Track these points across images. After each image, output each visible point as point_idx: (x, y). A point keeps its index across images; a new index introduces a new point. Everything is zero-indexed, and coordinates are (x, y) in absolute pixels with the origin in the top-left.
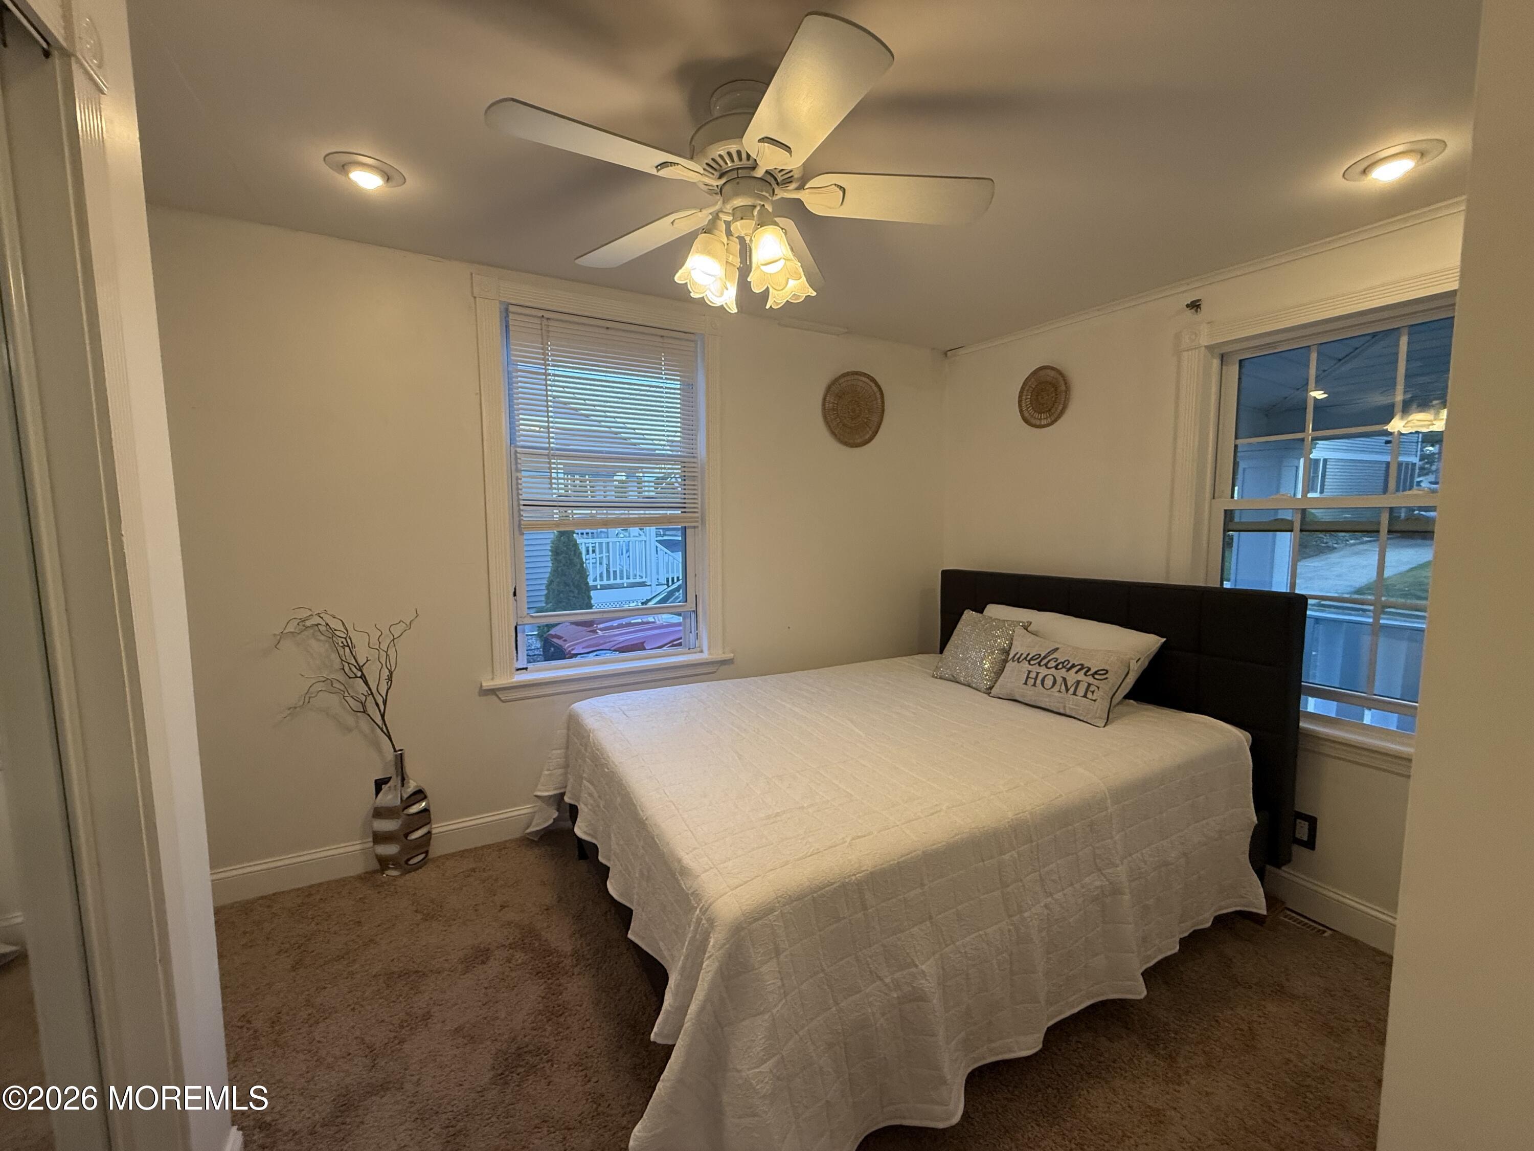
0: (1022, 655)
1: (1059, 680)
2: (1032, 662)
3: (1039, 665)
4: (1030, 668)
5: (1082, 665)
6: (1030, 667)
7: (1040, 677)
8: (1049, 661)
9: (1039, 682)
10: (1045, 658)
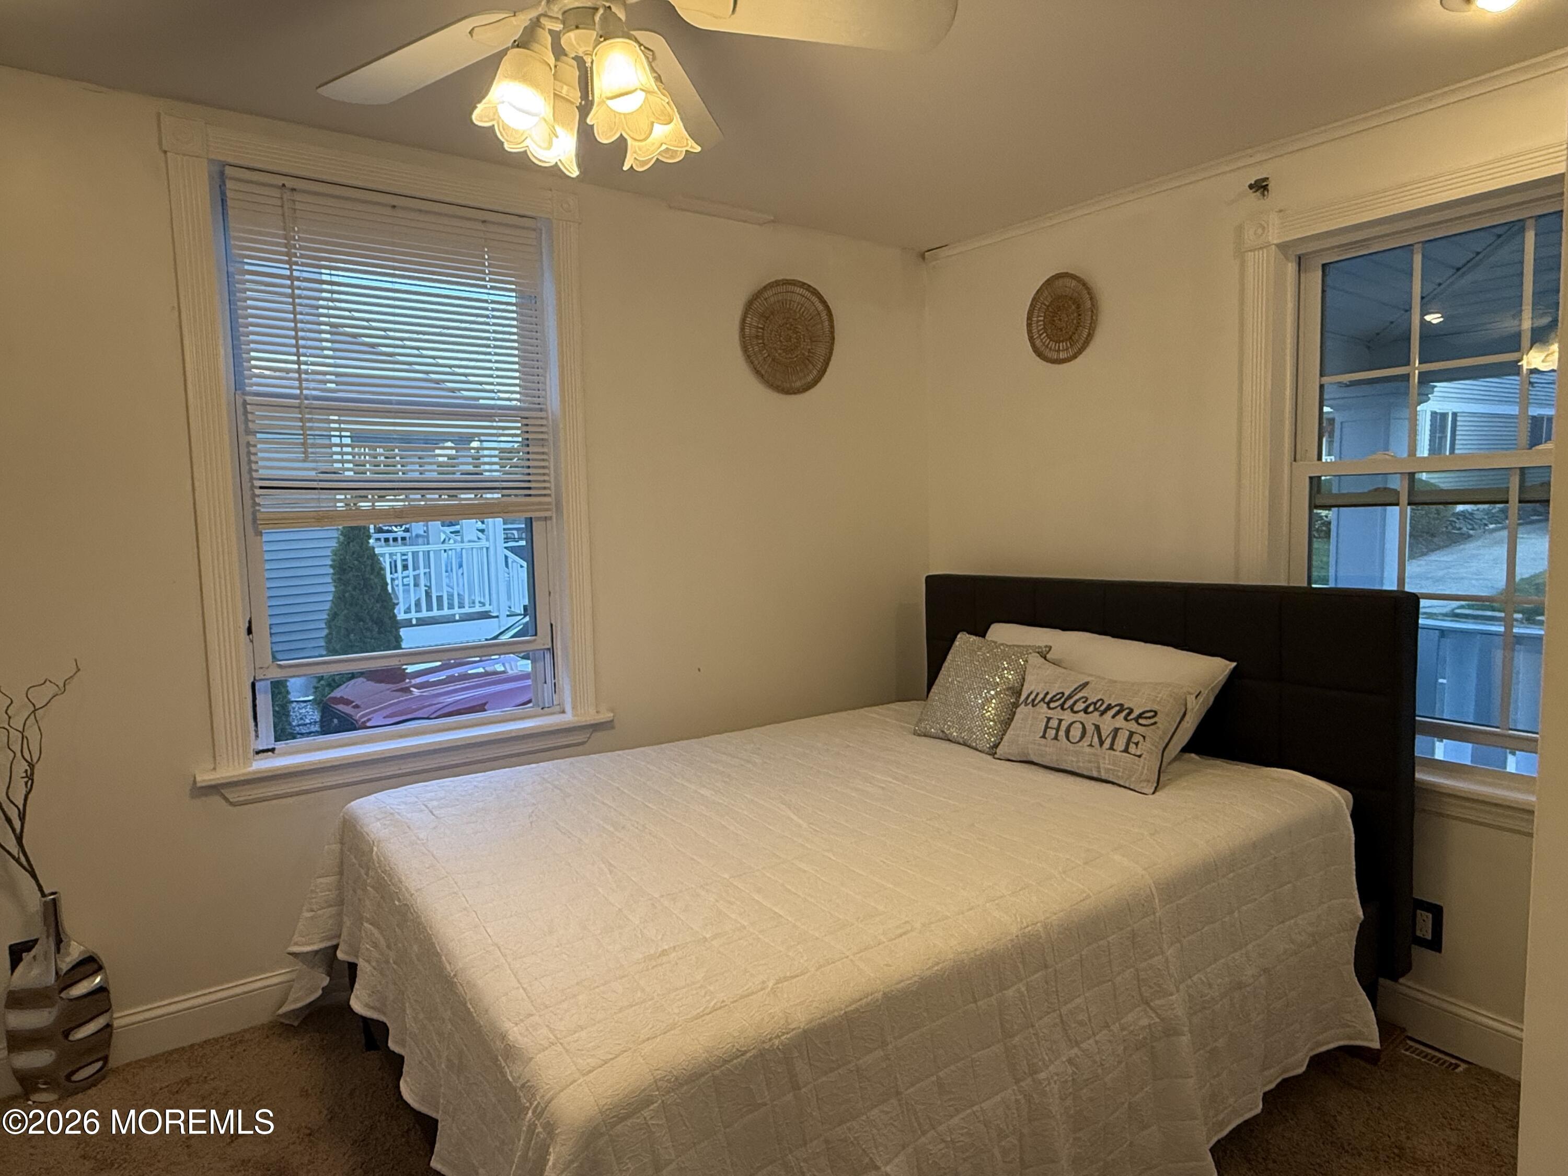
0: (1038, 694)
1: (1090, 729)
2: (1052, 705)
3: (1063, 708)
4: (1050, 713)
5: (1121, 705)
6: (1050, 711)
7: (1064, 725)
8: (1075, 702)
9: (1062, 733)
10: (1070, 697)
